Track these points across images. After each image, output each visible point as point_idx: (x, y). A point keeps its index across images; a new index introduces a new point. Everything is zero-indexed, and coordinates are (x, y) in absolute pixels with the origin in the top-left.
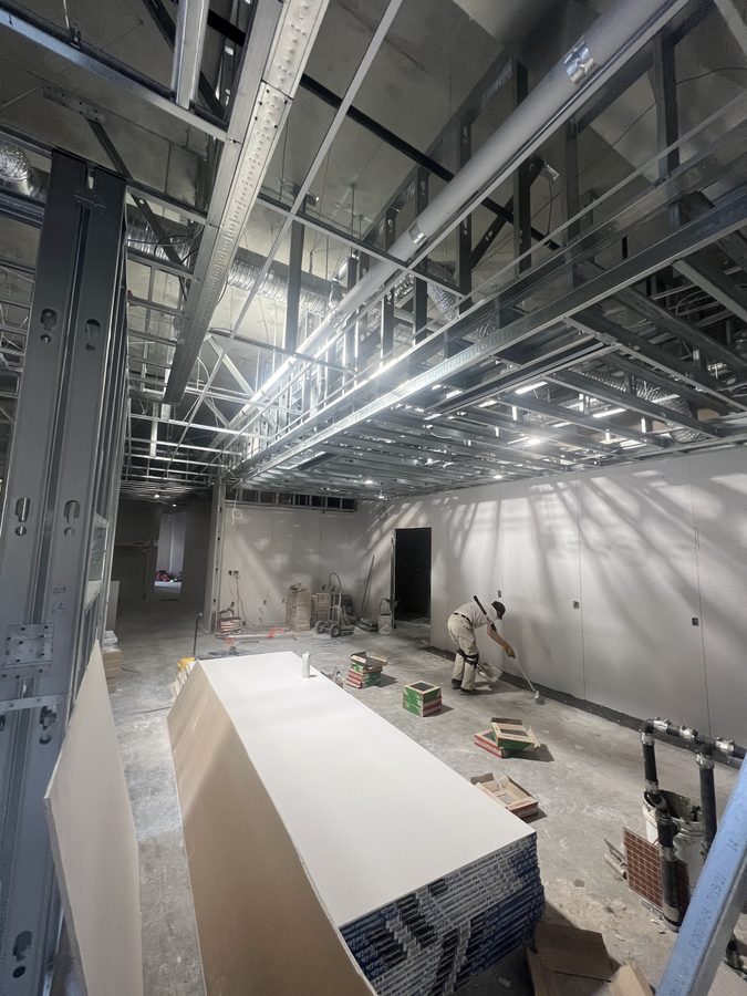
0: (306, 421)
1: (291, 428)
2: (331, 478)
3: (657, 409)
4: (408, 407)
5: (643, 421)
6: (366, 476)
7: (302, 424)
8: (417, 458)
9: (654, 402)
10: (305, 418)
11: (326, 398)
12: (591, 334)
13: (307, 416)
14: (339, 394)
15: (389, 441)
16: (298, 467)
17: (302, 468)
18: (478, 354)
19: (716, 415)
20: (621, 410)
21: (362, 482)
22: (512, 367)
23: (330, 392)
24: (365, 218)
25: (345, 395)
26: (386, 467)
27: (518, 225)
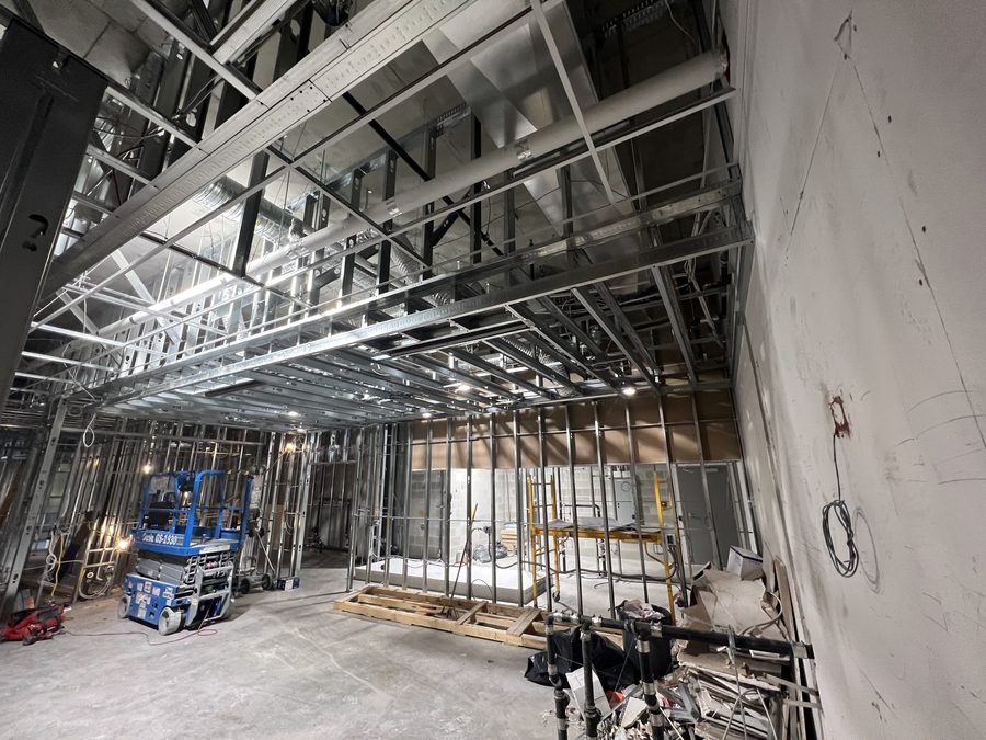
0: (232, 344)
1: (207, 348)
2: (244, 407)
3: (549, 372)
4: (363, 348)
5: (537, 377)
6: (292, 407)
7: (225, 345)
8: (352, 392)
9: (547, 365)
10: (230, 340)
11: (264, 323)
12: (520, 318)
13: (233, 339)
14: (284, 322)
15: (325, 373)
16: (206, 393)
17: (210, 394)
18: (439, 316)
19: (581, 379)
20: (525, 369)
21: (284, 413)
22: (463, 330)
23: (270, 317)
24: (332, 168)
25: (290, 325)
26: (316, 399)
27: (473, 226)
